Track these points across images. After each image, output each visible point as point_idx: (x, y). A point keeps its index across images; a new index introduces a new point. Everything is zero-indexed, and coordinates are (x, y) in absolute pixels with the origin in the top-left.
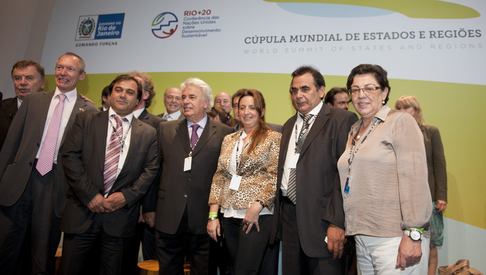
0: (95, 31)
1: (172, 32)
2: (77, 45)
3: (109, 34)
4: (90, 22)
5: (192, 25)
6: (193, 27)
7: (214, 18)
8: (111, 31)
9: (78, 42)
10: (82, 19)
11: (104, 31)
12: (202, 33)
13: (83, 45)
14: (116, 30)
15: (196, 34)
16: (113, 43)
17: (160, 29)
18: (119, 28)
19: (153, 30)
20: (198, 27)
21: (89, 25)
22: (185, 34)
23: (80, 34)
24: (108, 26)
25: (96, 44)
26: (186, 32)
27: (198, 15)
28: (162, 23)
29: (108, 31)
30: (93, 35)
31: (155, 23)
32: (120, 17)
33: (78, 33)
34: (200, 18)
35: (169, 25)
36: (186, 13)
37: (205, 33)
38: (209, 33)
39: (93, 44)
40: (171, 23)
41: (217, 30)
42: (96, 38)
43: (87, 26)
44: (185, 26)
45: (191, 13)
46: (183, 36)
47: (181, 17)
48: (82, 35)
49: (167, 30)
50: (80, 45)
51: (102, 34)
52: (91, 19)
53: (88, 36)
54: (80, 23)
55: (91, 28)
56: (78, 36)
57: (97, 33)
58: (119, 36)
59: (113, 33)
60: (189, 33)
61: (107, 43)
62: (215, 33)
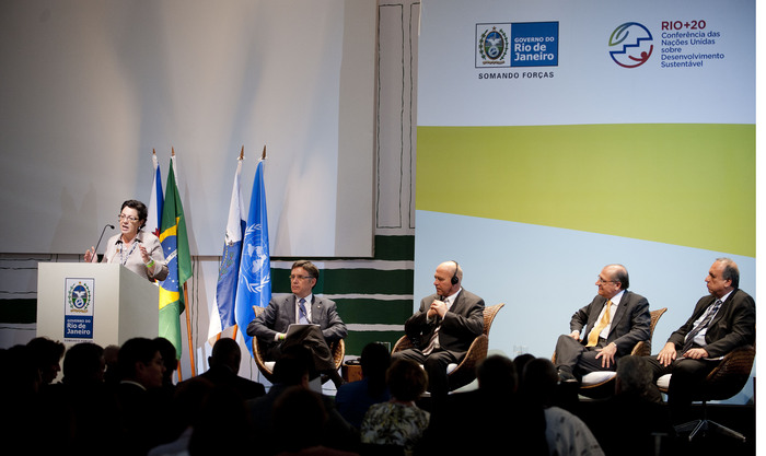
0: (509, 52)
1: (645, 57)
2: (480, 76)
3: (535, 57)
4: (498, 36)
5: (676, 46)
6: (679, 50)
7: (711, 34)
8: (538, 53)
9: (483, 71)
10: (481, 30)
11: (525, 53)
12: (694, 61)
13: (492, 76)
14: (547, 52)
15: (684, 61)
16: (546, 75)
17: (624, 52)
18: (553, 47)
19: (612, 53)
20: (687, 50)
21: (497, 41)
22: (667, 61)
23: (483, 57)
24: (532, 44)
25: (516, 76)
26: (668, 58)
27: (684, 30)
28: (626, 42)
29: (533, 52)
30: (507, 59)
31: (614, 41)
32: (551, 29)
33: (479, 55)
34: (688, 35)
35: (638, 45)
36: (665, 25)
37: (699, 60)
38: (705, 61)
39: (510, 76)
40: (641, 42)
41: (718, 56)
42: (514, 64)
43: (494, 42)
44: (665, 47)
45: (672, 25)
46: (664, 65)
47: (657, 32)
48: (488, 59)
49: (636, 52)
50: (487, 76)
51: (523, 58)
52: (498, 30)
53: (498, 60)
54: (479, 38)
55: (501, 46)
56: (480, 61)
57: (513, 56)
58: (555, 63)
59: (543, 57)
60: (672, 60)
61: (535, 74)
62: (715, 60)
